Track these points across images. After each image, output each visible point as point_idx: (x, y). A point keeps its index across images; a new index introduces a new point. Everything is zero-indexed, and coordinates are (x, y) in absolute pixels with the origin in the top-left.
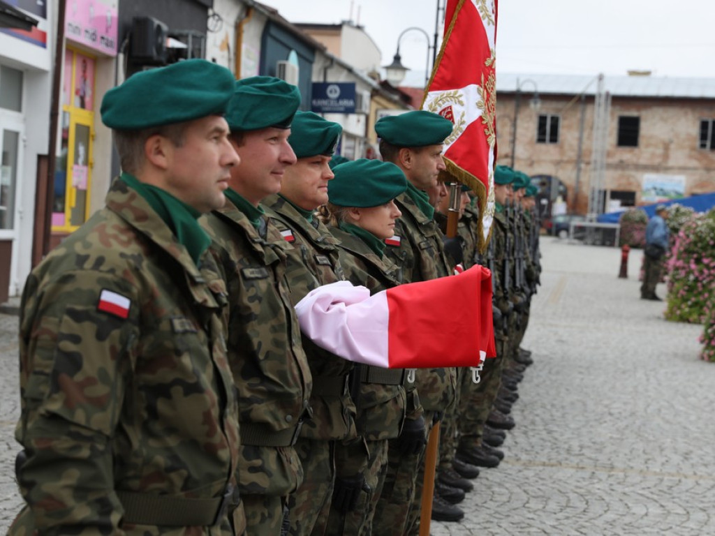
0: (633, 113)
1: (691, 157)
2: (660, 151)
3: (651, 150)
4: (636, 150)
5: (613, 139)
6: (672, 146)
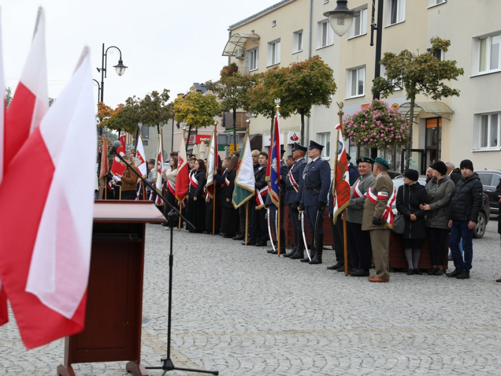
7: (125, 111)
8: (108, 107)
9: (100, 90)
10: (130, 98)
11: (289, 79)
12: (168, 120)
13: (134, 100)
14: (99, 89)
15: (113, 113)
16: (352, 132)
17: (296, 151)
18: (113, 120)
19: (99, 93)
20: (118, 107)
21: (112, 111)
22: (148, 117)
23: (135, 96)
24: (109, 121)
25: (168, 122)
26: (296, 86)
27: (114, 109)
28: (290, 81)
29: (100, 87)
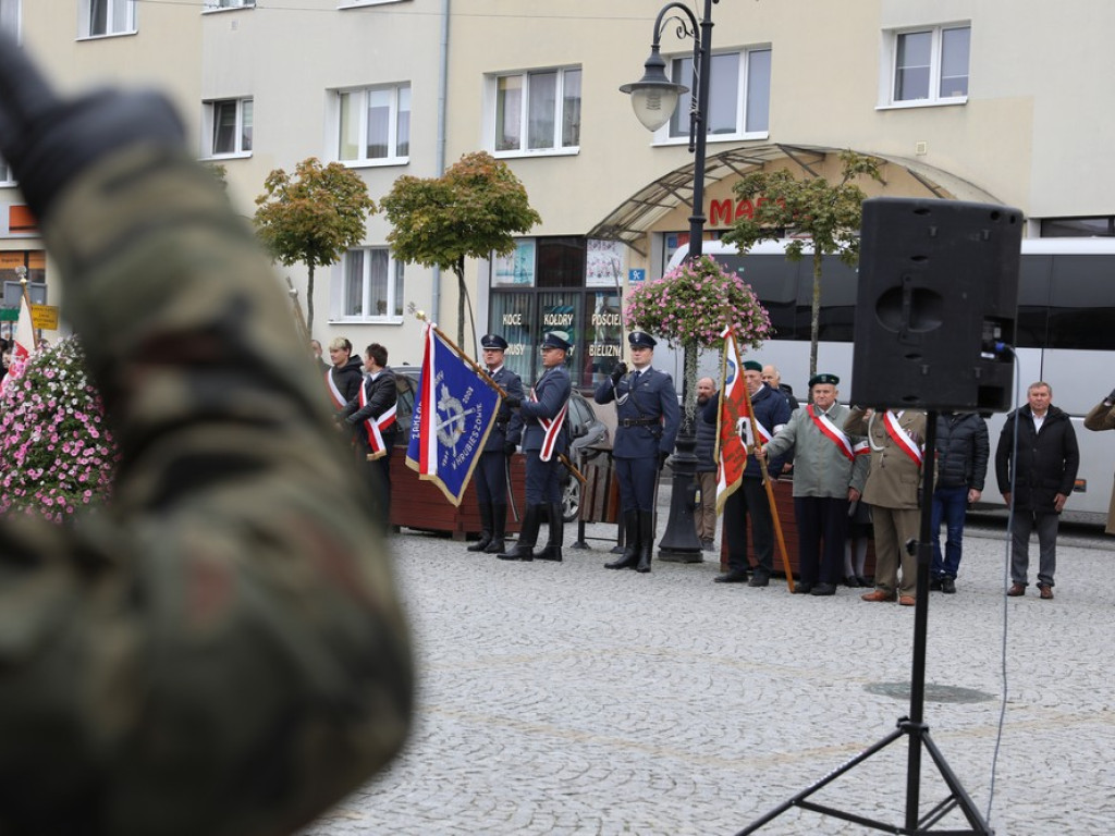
11: (469, 199)
16: (671, 316)
17: (554, 352)
26: (485, 215)
28: (473, 205)
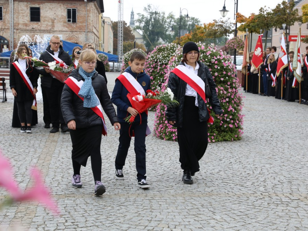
0: (37, 6)
1: (64, 26)
2: (50, 24)
3: (46, 23)
4: (39, 23)
5: (28, 18)
6: (55, 21)
7: (259, 17)
8: (243, 16)
9: (236, 5)
10: (262, 8)
12: (294, 22)
13: (265, 9)
14: (235, 3)
15: (248, 20)
18: (247, 25)
19: (235, 7)
20: (251, 15)
21: (246, 18)
22: (279, 20)
23: (265, 6)
24: (245, 26)
25: (295, 24)
27: (248, 17)
29: (236, 2)
